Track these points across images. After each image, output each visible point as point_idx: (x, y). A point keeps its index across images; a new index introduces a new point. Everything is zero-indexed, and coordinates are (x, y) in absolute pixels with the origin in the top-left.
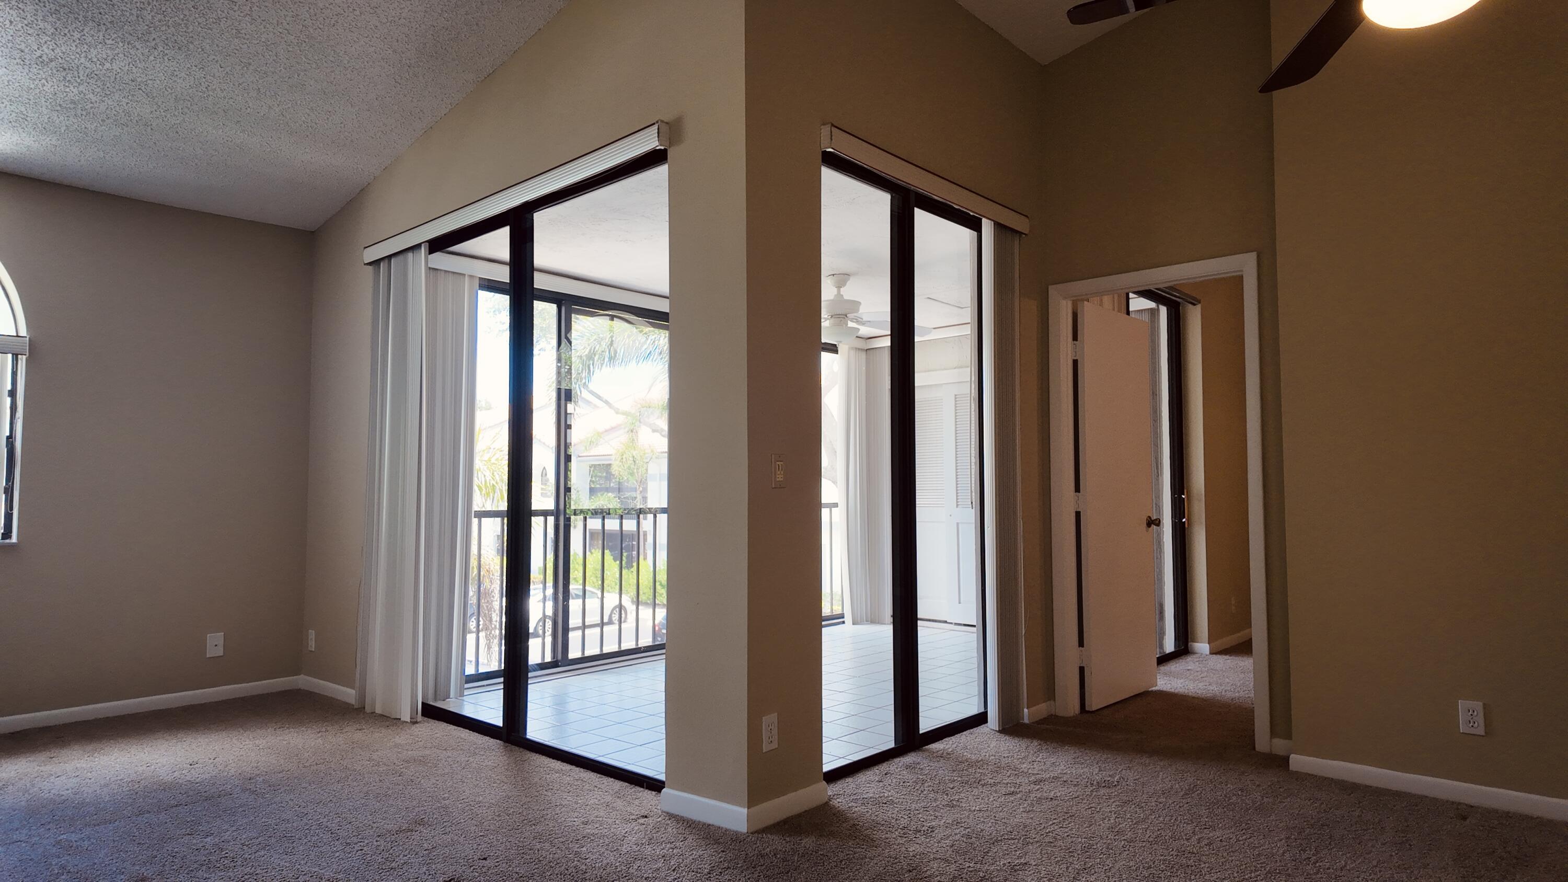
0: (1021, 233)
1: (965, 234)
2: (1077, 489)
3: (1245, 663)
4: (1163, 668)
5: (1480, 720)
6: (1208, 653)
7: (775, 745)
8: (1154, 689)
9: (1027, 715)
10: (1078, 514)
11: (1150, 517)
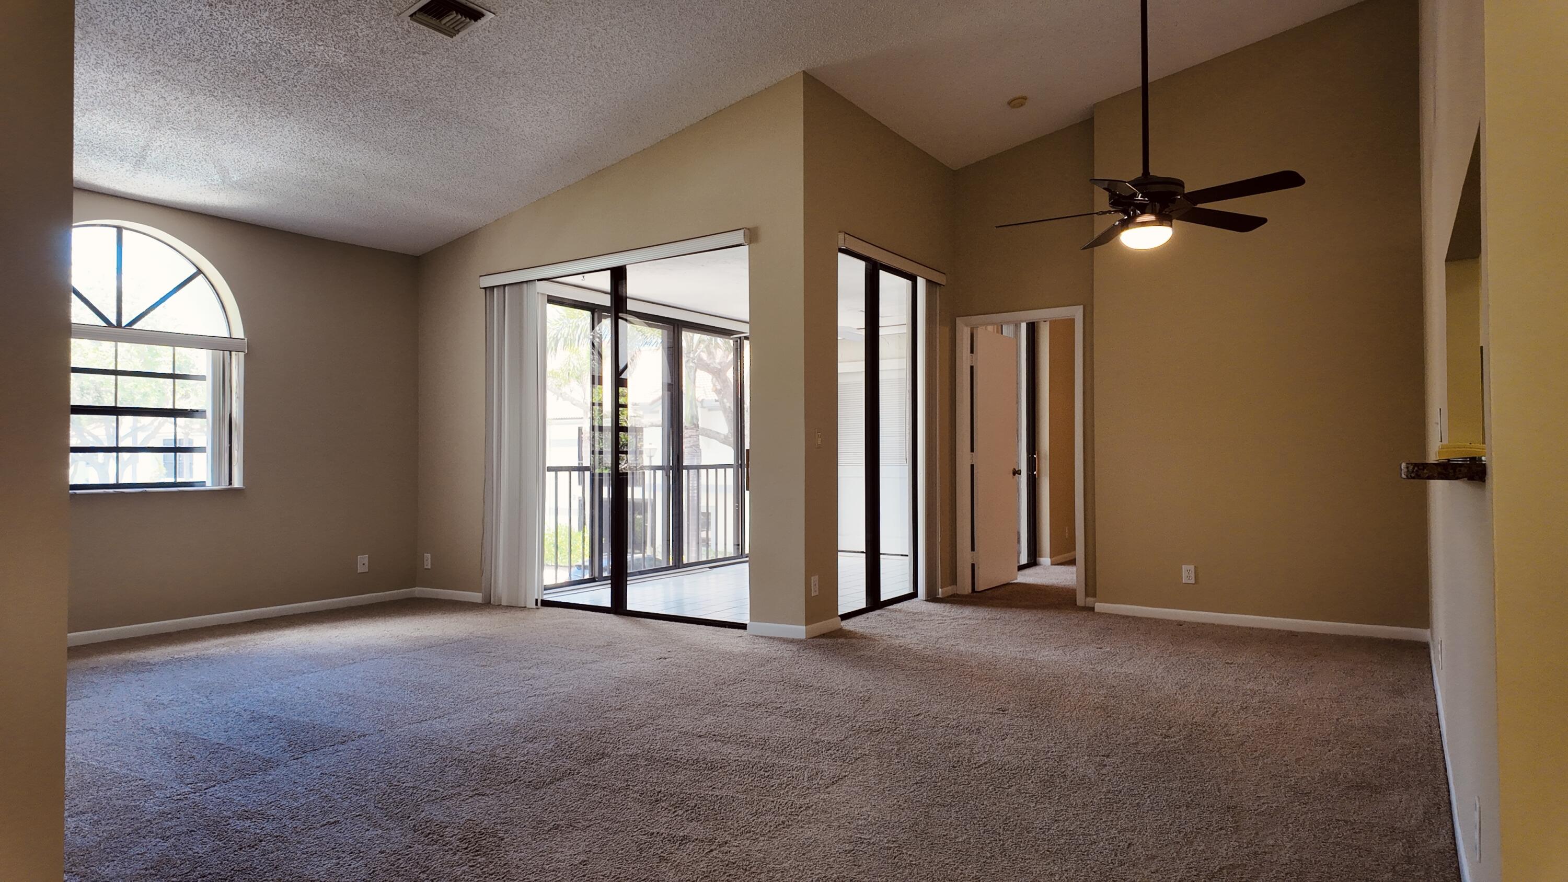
0: (940, 285)
1: (905, 284)
2: (972, 450)
3: (1073, 569)
4: (1020, 572)
5: (1193, 575)
6: (1050, 564)
7: (817, 593)
8: (1015, 581)
9: (940, 592)
10: (972, 466)
11: (1015, 469)
